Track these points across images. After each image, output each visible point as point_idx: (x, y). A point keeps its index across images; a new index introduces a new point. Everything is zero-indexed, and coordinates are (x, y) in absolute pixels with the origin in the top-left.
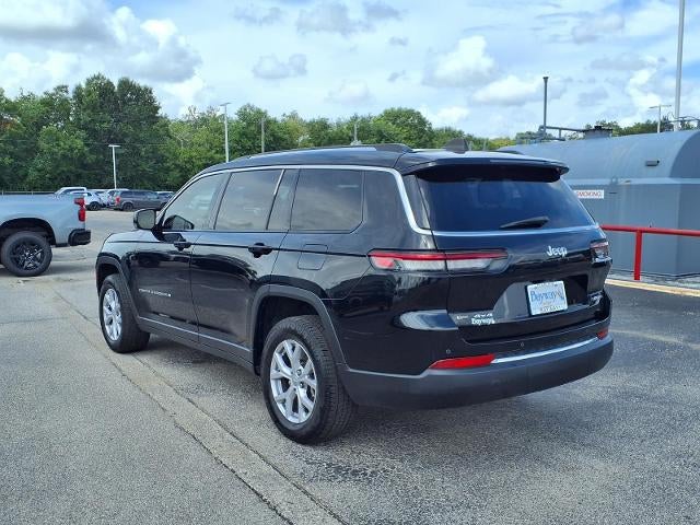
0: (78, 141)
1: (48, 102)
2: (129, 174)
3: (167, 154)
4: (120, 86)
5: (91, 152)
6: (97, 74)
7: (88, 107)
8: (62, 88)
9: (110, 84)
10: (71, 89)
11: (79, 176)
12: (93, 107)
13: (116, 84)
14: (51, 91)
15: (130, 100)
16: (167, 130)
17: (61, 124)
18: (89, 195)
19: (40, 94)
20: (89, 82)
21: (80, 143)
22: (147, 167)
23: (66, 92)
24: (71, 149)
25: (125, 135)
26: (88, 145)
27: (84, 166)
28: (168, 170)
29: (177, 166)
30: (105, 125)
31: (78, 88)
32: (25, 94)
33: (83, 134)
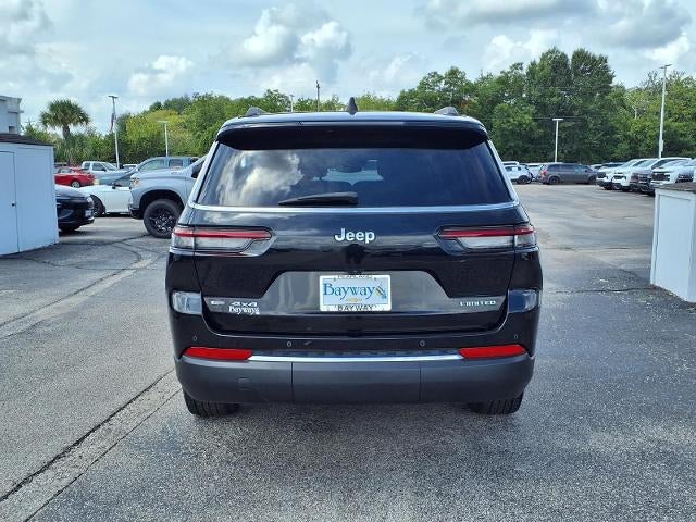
0: (527, 117)
1: (503, 81)
2: (575, 147)
3: (617, 126)
4: (574, 57)
5: (540, 126)
6: (552, 49)
7: (539, 82)
8: (518, 66)
9: (564, 56)
10: (525, 67)
11: (525, 151)
12: (544, 82)
13: (570, 57)
14: (507, 69)
15: (583, 71)
16: (622, 100)
17: (512, 102)
18: (519, 169)
19: (496, 74)
20: (544, 58)
21: (528, 118)
22: (594, 140)
23: (521, 69)
24: (520, 124)
25: (575, 108)
26: (536, 120)
27: (532, 141)
28: (617, 142)
29: (627, 137)
30: (554, 99)
31: (533, 64)
32: (485, 75)
33: (532, 109)
